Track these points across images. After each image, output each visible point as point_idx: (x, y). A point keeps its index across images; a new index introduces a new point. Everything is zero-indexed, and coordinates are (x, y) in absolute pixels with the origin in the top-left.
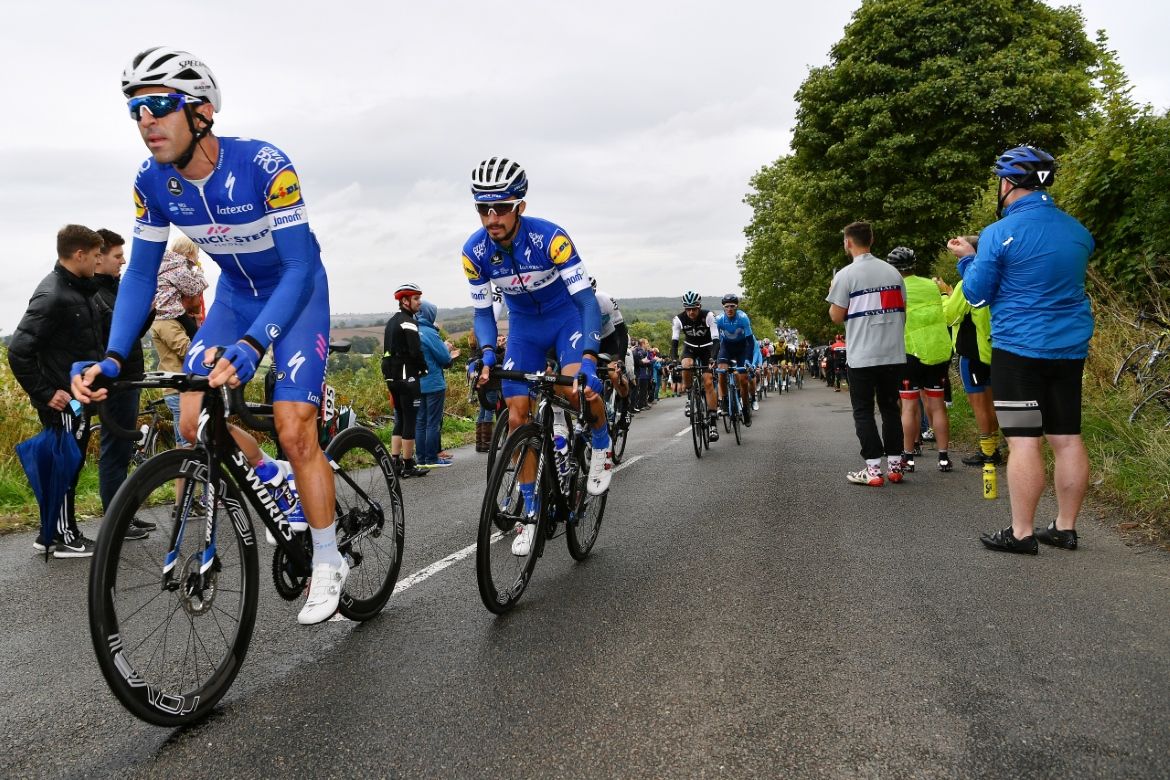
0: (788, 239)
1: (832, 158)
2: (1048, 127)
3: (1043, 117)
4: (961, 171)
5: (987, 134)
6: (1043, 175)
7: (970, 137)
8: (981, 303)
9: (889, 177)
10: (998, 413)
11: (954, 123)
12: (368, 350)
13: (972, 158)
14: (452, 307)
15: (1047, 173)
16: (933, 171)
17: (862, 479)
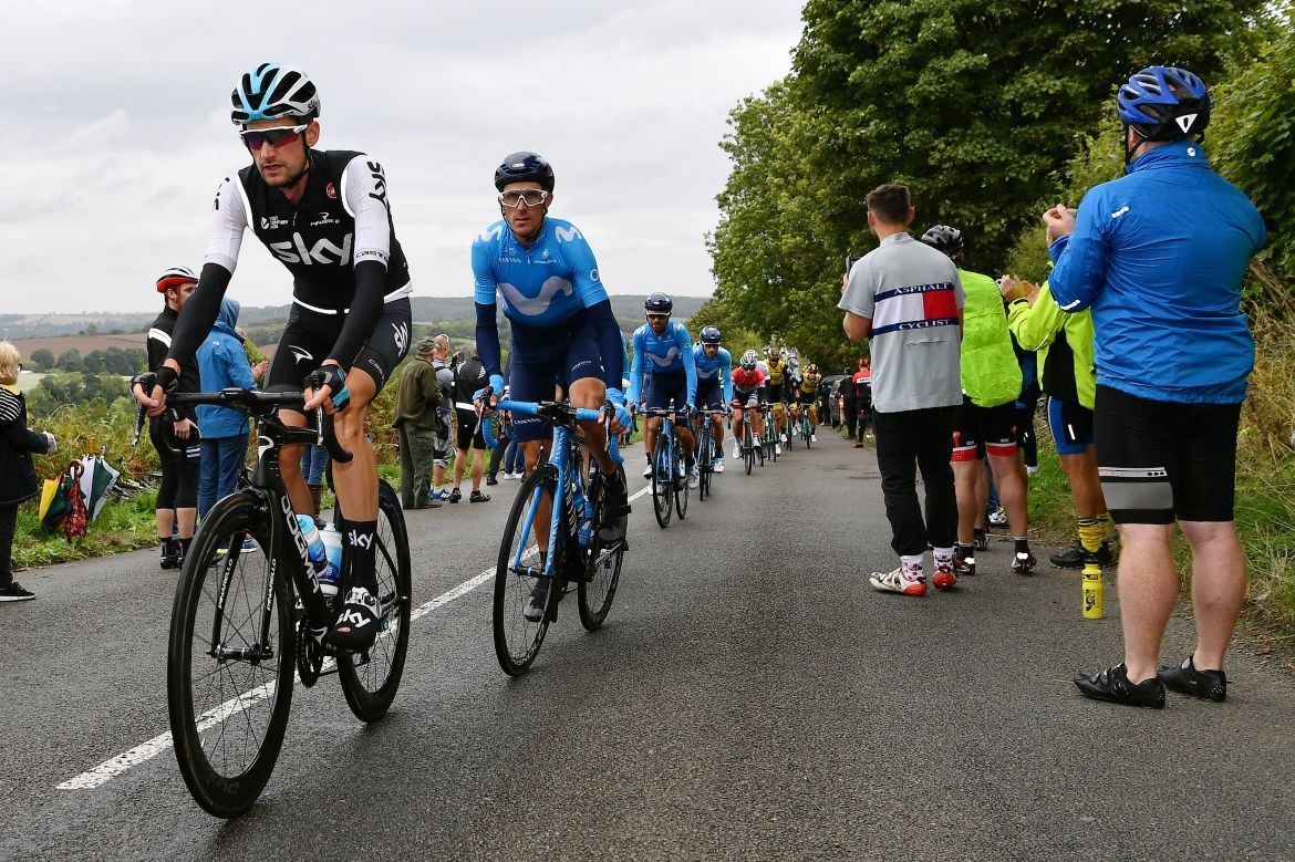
0: (789, 205)
1: (857, 86)
2: (1195, 40)
3: (1190, 24)
4: (1059, 107)
5: (1100, 49)
6: (1186, 121)
7: (1073, 52)
8: (1074, 304)
9: (947, 115)
10: (1104, 486)
11: (1049, 31)
12: (131, 369)
13: (1076, 87)
14: (261, 306)
15: (1192, 118)
16: (1015, 106)
17: (893, 584)
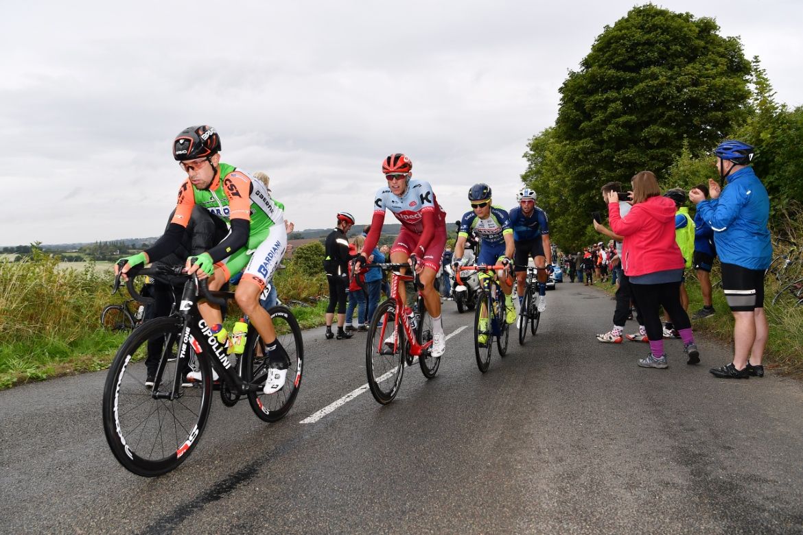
1: (583, 130)
2: (719, 114)
3: (717, 107)
5: (681, 118)
7: (671, 119)
9: (619, 143)
11: (661, 111)
13: (671, 133)
17: (609, 339)
